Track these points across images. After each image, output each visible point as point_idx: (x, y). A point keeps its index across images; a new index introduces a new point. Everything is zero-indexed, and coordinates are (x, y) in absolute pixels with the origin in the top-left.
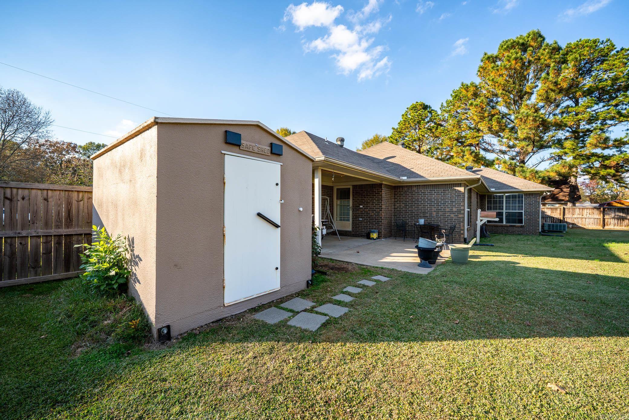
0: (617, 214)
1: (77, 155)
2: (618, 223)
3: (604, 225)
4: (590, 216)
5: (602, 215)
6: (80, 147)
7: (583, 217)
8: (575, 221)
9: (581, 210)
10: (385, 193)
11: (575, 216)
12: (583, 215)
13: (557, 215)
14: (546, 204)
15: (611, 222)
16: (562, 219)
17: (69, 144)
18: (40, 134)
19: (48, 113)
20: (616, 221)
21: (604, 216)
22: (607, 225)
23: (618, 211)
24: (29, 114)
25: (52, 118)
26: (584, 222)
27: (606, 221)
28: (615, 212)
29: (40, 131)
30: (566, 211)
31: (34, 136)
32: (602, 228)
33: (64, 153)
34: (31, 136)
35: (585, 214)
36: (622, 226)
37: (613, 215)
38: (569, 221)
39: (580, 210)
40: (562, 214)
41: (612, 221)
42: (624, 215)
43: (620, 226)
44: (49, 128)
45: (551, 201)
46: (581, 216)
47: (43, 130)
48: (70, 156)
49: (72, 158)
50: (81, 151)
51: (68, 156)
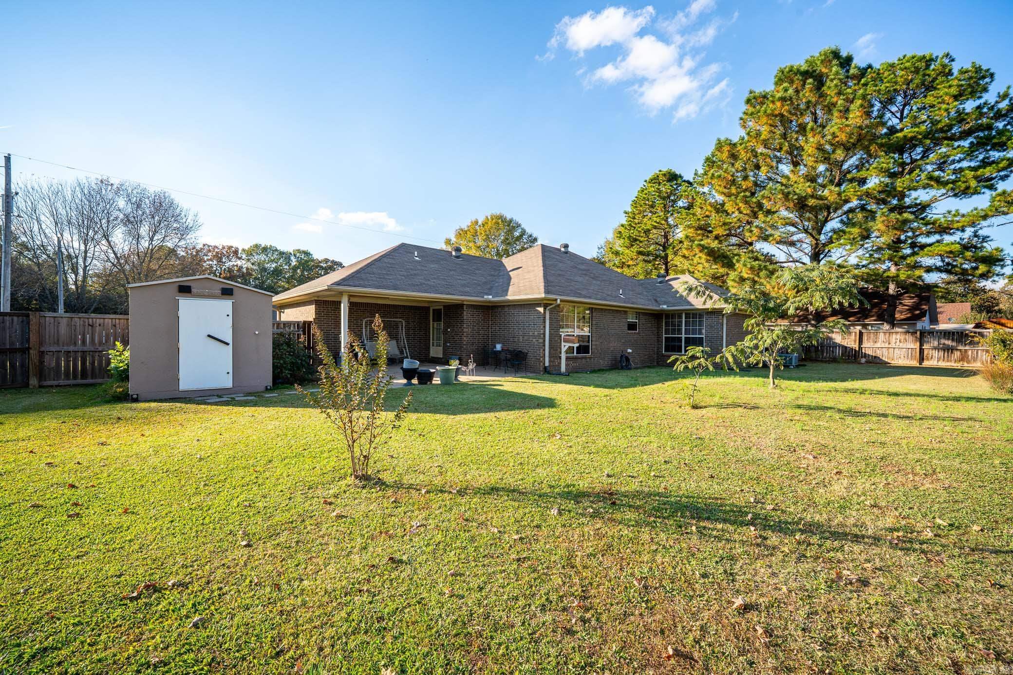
0: (943, 341)
1: (239, 263)
2: (944, 357)
3: (922, 359)
4: (901, 345)
5: (918, 344)
6: (244, 250)
7: (890, 346)
8: (879, 353)
9: (887, 335)
10: (466, 314)
11: (878, 345)
12: (889, 344)
13: (851, 342)
14: (868, 325)
15: (934, 354)
16: (857, 349)
17: (230, 247)
18: (188, 241)
19: (196, 216)
20: (941, 353)
21: (921, 345)
22: (928, 359)
23: (944, 337)
24: (176, 218)
25: (200, 221)
26: (891, 355)
27: (926, 352)
28: (939, 339)
29: (188, 237)
30: (865, 338)
31: (182, 243)
32: (918, 365)
33: (224, 260)
34: (180, 244)
35: (894, 341)
36: (951, 361)
37: (936, 343)
38: (869, 352)
39: (885, 335)
40: (858, 341)
41: (936, 354)
42: (954, 344)
43: (948, 361)
44: (198, 233)
45: (875, 320)
46: (887, 345)
47: (192, 236)
48: (231, 264)
49: (233, 266)
50: (244, 256)
51: (229, 264)
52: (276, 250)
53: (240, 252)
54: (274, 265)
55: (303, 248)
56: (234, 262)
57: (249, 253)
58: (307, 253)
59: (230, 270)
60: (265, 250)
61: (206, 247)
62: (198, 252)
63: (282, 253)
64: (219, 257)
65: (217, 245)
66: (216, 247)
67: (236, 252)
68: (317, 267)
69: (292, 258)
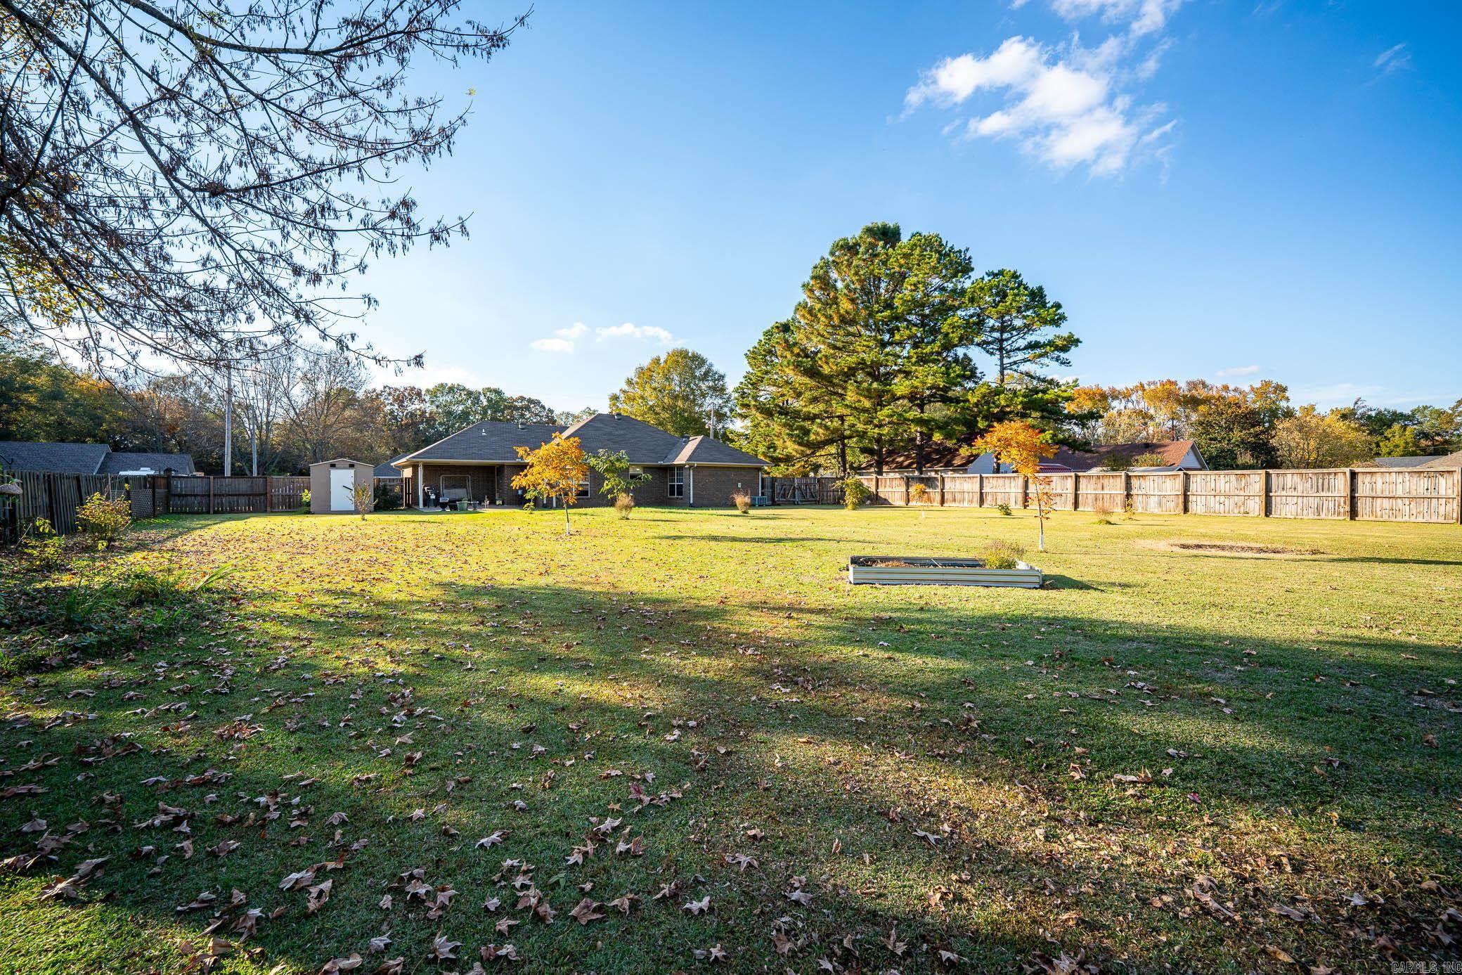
1: (422, 406)
6: (428, 391)
33: (406, 403)
48: (414, 407)
49: (416, 410)
50: (427, 398)
51: (411, 408)
52: (464, 389)
53: (423, 393)
54: (461, 408)
55: (493, 387)
56: (415, 406)
57: (434, 393)
58: (498, 392)
59: (412, 415)
60: (451, 390)
61: (387, 390)
62: (377, 395)
63: (470, 393)
64: (400, 400)
65: (398, 387)
66: (396, 390)
67: (419, 394)
68: (510, 408)
69: (482, 398)
